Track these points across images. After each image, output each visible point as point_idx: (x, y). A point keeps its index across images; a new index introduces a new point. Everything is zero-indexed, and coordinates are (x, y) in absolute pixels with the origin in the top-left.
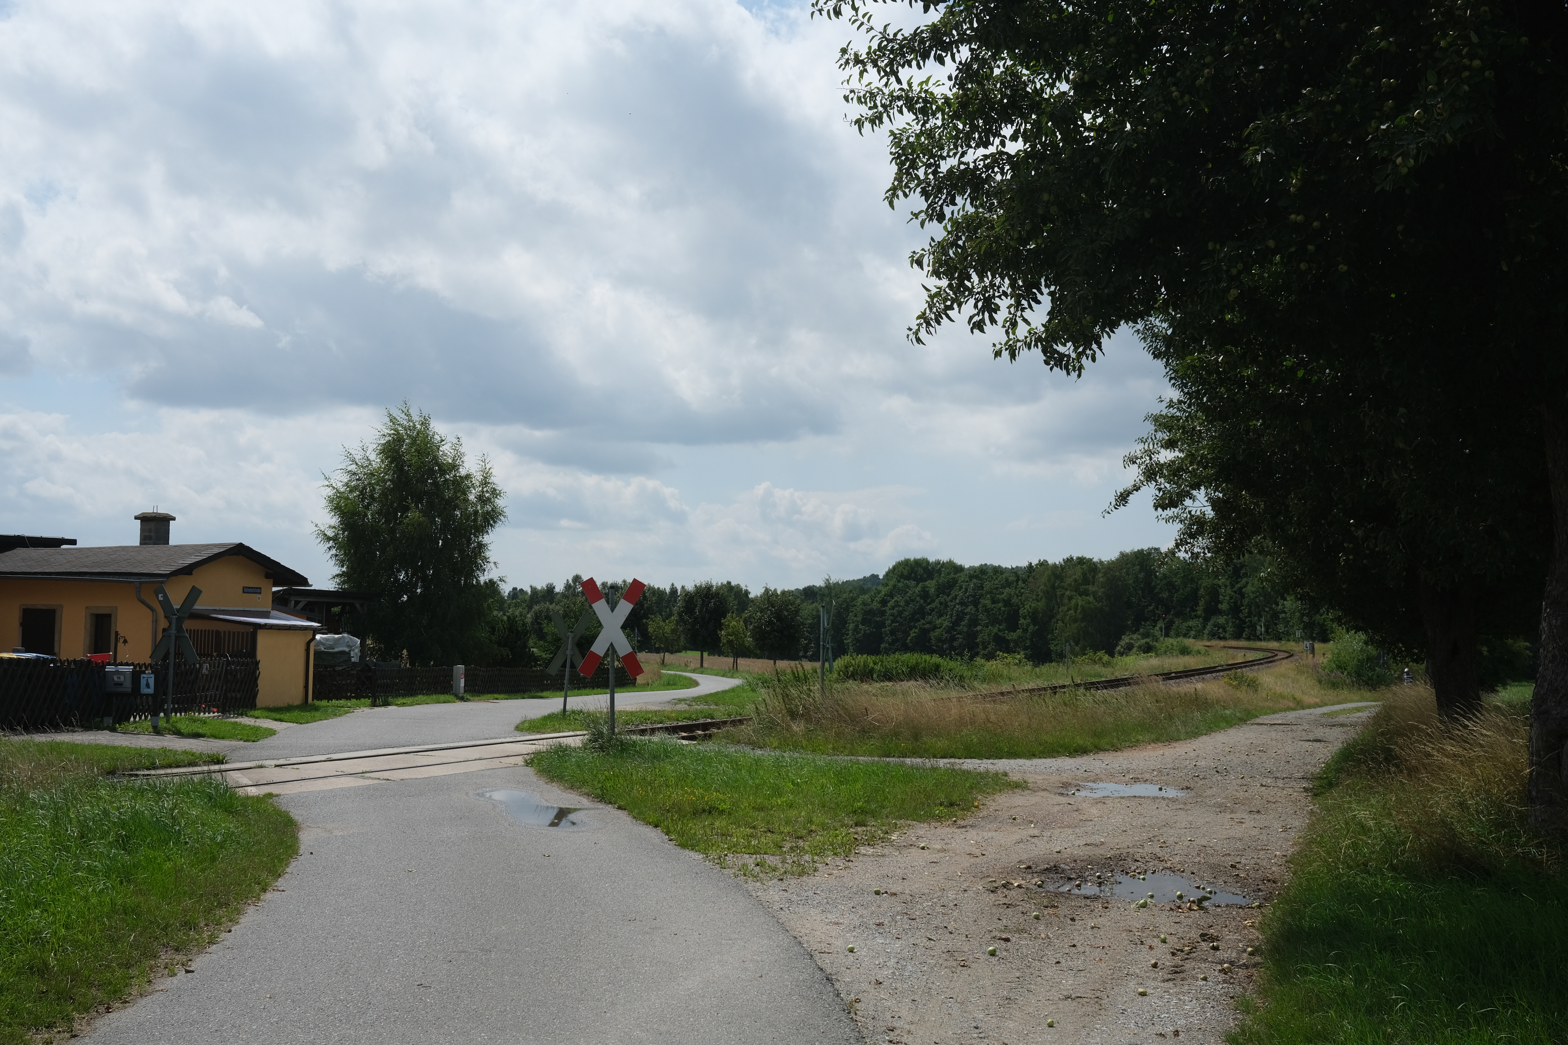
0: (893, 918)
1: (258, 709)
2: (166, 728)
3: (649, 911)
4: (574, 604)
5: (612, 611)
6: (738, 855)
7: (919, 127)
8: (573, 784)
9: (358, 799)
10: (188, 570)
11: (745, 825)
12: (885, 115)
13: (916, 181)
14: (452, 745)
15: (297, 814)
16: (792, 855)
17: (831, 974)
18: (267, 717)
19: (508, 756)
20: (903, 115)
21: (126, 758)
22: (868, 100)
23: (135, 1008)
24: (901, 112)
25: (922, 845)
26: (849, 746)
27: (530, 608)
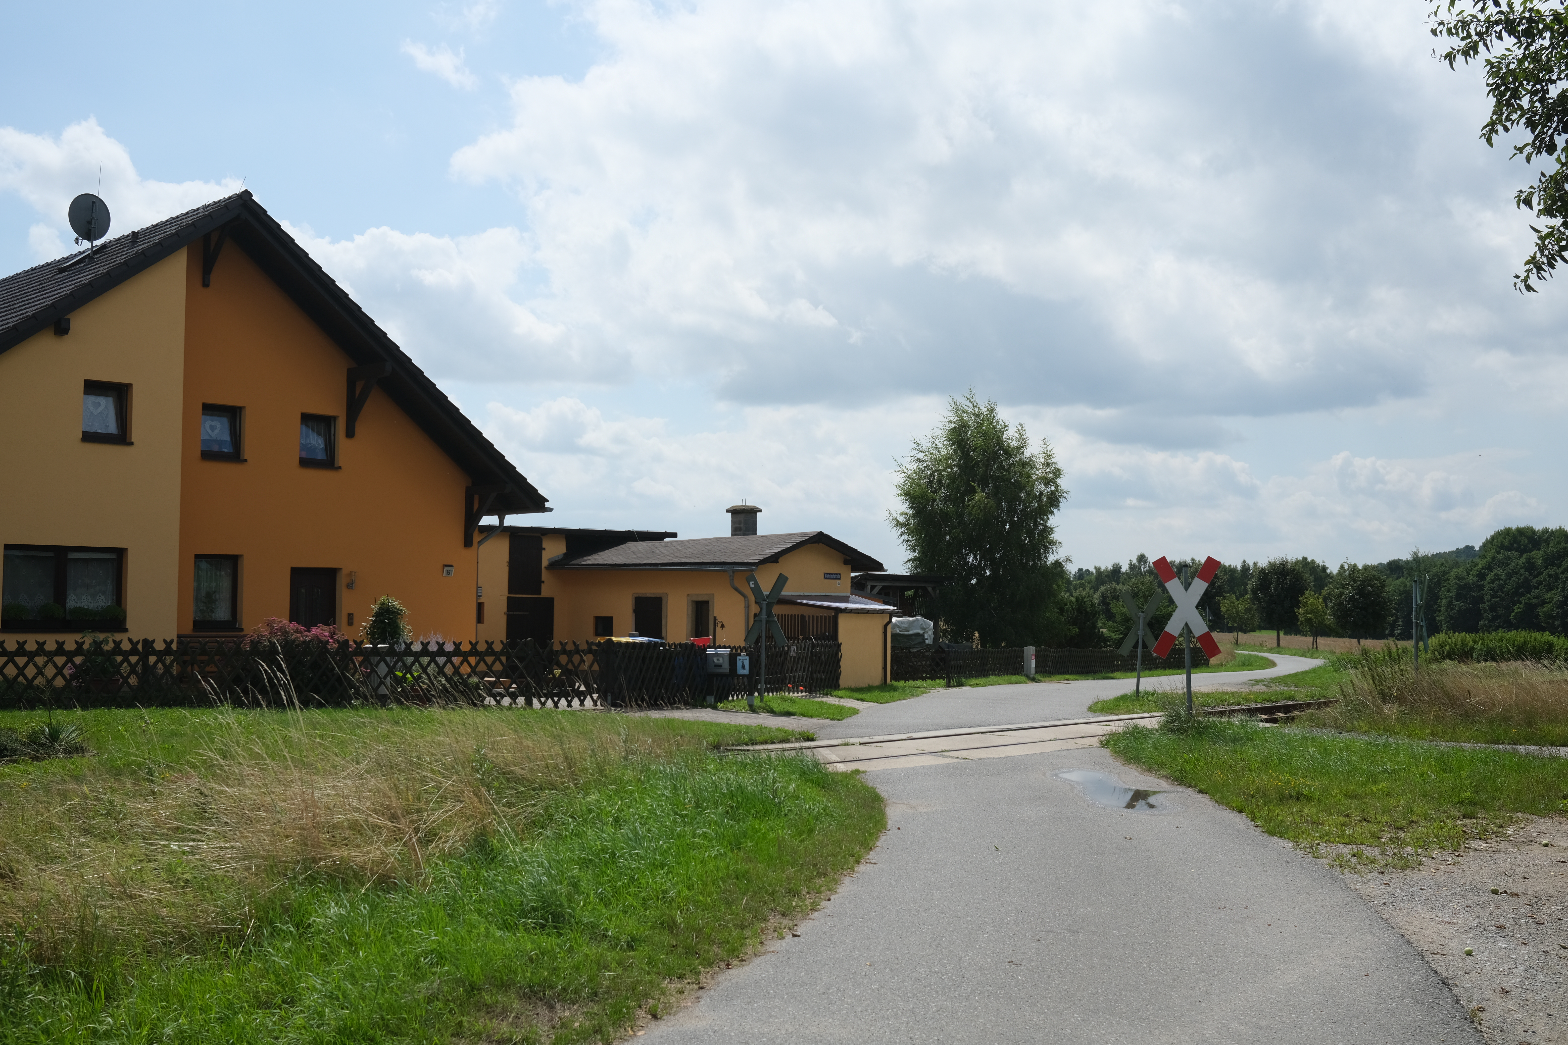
0: (1516, 921)
1: (841, 690)
2: (760, 707)
3: (1239, 900)
4: (1143, 584)
5: (1186, 590)
6: (1332, 845)
7: (1522, 51)
8: (1152, 767)
9: (939, 777)
10: (774, 559)
11: (1337, 813)
12: (1481, 44)
13: (1519, 113)
14: (1027, 725)
15: (883, 790)
16: (1392, 846)
17: (1447, 978)
18: (850, 697)
19: (1083, 737)
20: (1502, 40)
21: (728, 734)
22: (1460, 30)
23: (751, 966)
24: (1500, 38)
25: (1545, 842)
26: (1449, 731)
27: (1096, 589)
